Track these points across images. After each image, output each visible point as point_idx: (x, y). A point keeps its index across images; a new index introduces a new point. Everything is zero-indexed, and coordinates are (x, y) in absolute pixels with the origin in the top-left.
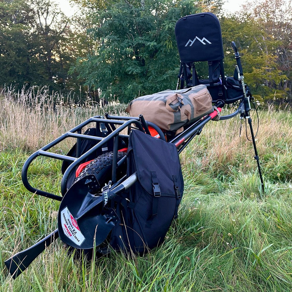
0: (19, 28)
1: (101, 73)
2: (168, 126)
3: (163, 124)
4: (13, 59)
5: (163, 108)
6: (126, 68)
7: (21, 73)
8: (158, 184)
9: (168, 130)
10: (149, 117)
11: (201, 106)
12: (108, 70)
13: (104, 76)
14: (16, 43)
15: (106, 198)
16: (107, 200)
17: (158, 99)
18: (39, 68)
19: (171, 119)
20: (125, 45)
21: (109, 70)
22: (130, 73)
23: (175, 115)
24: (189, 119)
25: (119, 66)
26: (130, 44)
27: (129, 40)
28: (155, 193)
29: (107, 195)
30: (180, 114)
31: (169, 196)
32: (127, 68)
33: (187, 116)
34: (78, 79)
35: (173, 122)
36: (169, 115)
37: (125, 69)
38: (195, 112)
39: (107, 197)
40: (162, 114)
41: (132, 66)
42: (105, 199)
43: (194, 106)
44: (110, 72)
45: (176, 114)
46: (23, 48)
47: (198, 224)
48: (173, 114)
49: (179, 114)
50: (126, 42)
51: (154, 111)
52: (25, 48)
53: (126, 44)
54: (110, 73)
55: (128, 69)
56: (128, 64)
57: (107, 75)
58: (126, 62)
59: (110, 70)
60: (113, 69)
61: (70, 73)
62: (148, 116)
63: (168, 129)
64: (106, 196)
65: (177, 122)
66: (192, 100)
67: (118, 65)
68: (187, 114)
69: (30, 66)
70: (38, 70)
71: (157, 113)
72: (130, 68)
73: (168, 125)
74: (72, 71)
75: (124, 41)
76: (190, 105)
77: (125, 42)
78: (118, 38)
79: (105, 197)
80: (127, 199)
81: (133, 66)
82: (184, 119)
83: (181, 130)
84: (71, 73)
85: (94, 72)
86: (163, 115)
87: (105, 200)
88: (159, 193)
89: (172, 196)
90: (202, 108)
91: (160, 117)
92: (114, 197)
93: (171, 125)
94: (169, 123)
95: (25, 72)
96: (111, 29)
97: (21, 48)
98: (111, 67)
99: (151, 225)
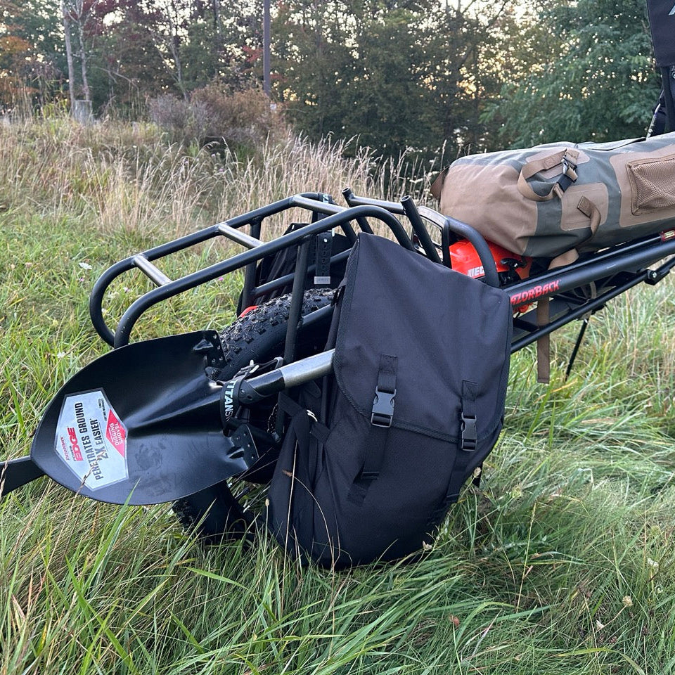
0: (398, 18)
1: (557, 119)
2: (520, 242)
3: (505, 234)
4: (375, 87)
5: (511, 188)
6: (622, 107)
7: (385, 119)
8: (393, 393)
9: (521, 254)
10: (472, 211)
11: (650, 192)
12: (574, 112)
13: (564, 127)
14: (387, 52)
15: (229, 396)
16: (231, 401)
17: (504, 162)
18: (423, 109)
19: (526, 223)
20: (632, 46)
21: (577, 111)
22: (630, 120)
23: (539, 211)
24: (593, 229)
25: (605, 102)
26: (644, 45)
27: (644, 34)
28: (376, 414)
29: (233, 387)
30: (561, 208)
31: (425, 432)
32: (625, 107)
33: (589, 217)
34: (502, 133)
35: (532, 232)
36: (524, 208)
37: (619, 111)
38: (625, 210)
39: (231, 393)
40: (504, 203)
41: (639, 102)
42: (226, 397)
43: (625, 189)
44: (579, 116)
45: (543, 208)
46: (399, 63)
47: (545, 539)
48: (534, 207)
49: (556, 208)
50: (634, 41)
51: (486, 194)
52: (403, 63)
53: (635, 44)
54: (577, 121)
55: (628, 109)
56: (629, 98)
57: (570, 125)
58: (626, 92)
59: (580, 112)
60: (588, 109)
61: (484, 121)
62: (470, 208)
63: (521, 251)
64: (230, 390)
65: (547, 232)
66: (620, 171)
67: (602, 101)
68: (587, 210)
69: (407, 103)
70: (422, 113)
71: (493, 202)
72: (634, 108)
73: (519, 238)
74: (490, 114)
75: (631, 38)
76: (606, 184)
77: (632, 40)
78: (616, 29)
79: (227, 393)
80: (310, 413)
81: (643, 103)
82: (574, 224)
83: (565, 259)
84: (487, 120)
85: (537, 118)
86: (507, 208)
87: (225, 400)
88: (388, 417)
89: (439, 436)
90: (651, 197)
91: (499, 213)
92: (249, 397)
93: (530, 238)
94: (520, 231)
95: (395, 118)
96: (601, 8)
97: (395, 62)
98: (582, 105)
99: (364, 497)
